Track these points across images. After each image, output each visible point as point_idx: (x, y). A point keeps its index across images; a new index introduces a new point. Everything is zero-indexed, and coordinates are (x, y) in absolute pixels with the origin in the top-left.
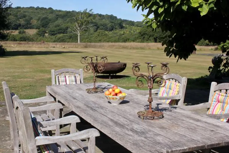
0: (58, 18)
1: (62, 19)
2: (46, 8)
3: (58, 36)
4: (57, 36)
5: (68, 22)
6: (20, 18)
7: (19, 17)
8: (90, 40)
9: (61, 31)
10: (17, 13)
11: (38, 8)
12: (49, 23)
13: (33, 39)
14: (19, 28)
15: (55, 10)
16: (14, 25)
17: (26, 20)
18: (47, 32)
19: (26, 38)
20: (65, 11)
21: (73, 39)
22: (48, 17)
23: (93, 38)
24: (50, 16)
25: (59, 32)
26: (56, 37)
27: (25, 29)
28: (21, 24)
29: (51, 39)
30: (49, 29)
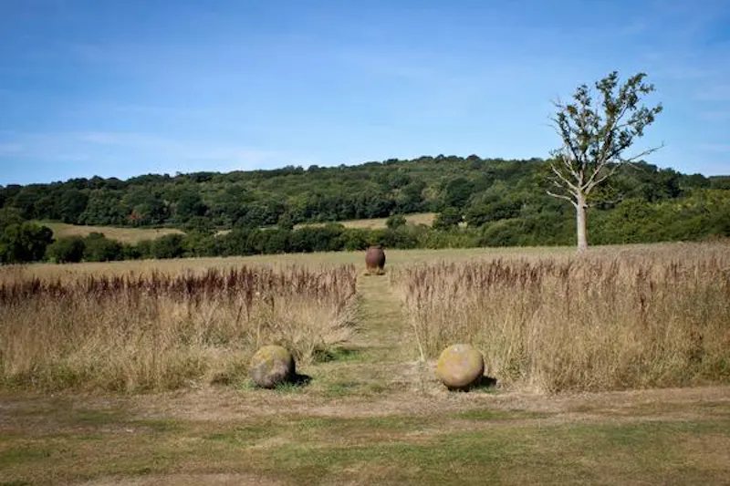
0: (493, 179)
1: (504, 182)
2: (462, 158)
3: (490, 228)
4: (488, 227)
5: (521, 189)
6: (396, 187)
7: (391, 184)
8: (596, 232)
9: (502, 212)
10: (388, 175)
11: (441, 159)
12: (469, 195)
13: (416, 240)
14: (391, 214)
15: (486, 160)
16: (379, 206)
17: (409, 192)
18: (464, 217)
19: (395, 238)
20: (511, 161)
21: (539, 233)
22: (467, 178)
23: (607, 225)
24: (473, 177)
25: (497, 215)
26: (484, 230)
27: (407, 213)
28: (397, 201)
29: (472, 236)
30: (469, 209)
